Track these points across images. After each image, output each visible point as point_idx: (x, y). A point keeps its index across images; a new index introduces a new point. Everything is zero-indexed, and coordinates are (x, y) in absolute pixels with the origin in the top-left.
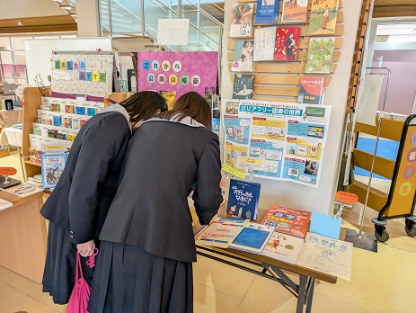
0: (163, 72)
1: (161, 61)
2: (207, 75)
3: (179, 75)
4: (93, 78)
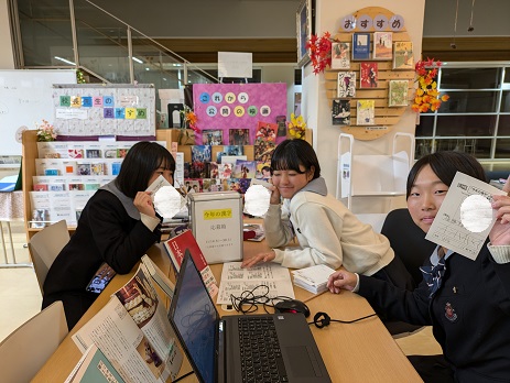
0: (227, 104)
1: (224, 93)
2: (277, 104)
3: (245, 106)
4: (127, 114)
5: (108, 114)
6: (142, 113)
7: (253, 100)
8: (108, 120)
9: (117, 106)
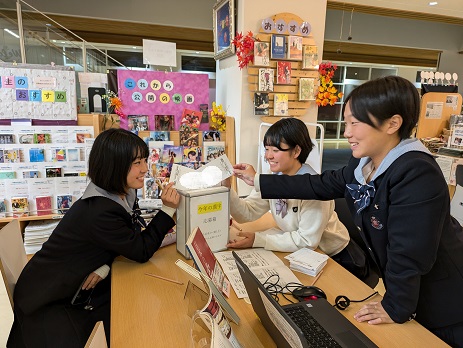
0: (153, 91)
1: (149, 80)
3: (170, 94)
4: (44, 97)
5: (22, 96)
6: (60, 97)
7: (178, 88)
8: (22, 102)
9: (31, 87)
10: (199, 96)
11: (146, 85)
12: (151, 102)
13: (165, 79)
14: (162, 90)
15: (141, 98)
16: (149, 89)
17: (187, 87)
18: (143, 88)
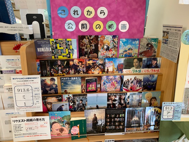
0: (86, 19)
1: (83, 8)
2: (135, 21)
3: (105, 21)
7: (112, 15)
10: (133, 23)
11: (80, 12)
12: (84, 30)
13: (100, 5)
14: (96, 18)
15: (74, 27)
16: (83, 17)
17: (122, 14)
18: (76, 16)
